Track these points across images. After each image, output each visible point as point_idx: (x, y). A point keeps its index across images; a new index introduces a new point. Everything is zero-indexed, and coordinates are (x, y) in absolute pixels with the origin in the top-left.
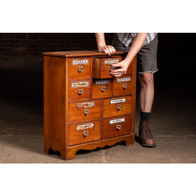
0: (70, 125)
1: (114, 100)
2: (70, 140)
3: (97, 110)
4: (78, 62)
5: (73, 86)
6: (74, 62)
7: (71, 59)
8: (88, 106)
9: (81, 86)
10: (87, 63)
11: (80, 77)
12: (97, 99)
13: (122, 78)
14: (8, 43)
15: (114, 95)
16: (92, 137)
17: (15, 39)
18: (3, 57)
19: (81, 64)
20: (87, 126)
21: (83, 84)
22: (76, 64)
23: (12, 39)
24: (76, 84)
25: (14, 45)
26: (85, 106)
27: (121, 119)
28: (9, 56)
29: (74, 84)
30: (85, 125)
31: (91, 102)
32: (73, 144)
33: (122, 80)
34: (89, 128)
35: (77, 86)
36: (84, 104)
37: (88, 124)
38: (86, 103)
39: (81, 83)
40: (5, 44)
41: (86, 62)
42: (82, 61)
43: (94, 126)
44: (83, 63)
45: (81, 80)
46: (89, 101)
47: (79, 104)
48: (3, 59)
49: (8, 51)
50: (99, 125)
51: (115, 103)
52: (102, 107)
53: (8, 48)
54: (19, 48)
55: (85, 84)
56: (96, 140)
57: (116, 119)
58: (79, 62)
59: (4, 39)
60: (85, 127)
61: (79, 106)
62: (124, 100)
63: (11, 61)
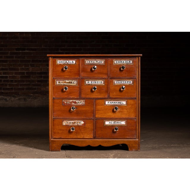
0: (55, 119)
1: (110, 102)
2: (55, 133)
3: (88, 109)
4: (63, 62)
5: (58, 83)
6: (58, 61)
7: (55, 59)
8: (76, 103)
9: (67, 84)
10: (75, 63)
11: (66, 75)
12: (87, 99)
13: (121, 80)
14: (36, 83)
15: (111, 96)
16: (82, 134)
17: (42, 79)
18: (31, 96)
19: (67, 64)
20: (75, 123)
21: (70, 83)
22: (61, 63)
23: (40, 79)
24: (61, 81)
25: (42, 84)
26: (73, 104)
27: (120, 122)
28: (37, 95)
29: (59, 81)
30: (73, 122)
31: (79, 101)
32: (59, 137)
33: (121, 82)
34: (78, 125)
35: (63, 83)
36: (72, 101)
37: (76, 121)
38: (74, 101)
39: (67, 81)
40: (33, 83)
41: (73, 62)
42: (68, 61)
43: (84, 124)
44: (69, 63)
45: (68, 79)
46: (77, 99)
47: (66, 101)
48: (31, 97)
49: (36, 90)
50: (92, 124)
51: (111, 104)
52: (95, 106)
53: (37, 87)
54: (46, 87)
55: (73, 82)
56: (87, 138)
57: (114, 121)
58: (65, 62)
59: (33, 79)
60: (72, 123)
61: (65, 102)
62: (124, 103)
63: (39, 99)
